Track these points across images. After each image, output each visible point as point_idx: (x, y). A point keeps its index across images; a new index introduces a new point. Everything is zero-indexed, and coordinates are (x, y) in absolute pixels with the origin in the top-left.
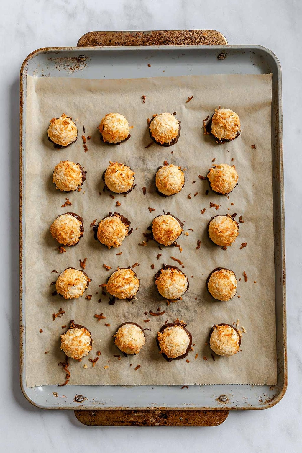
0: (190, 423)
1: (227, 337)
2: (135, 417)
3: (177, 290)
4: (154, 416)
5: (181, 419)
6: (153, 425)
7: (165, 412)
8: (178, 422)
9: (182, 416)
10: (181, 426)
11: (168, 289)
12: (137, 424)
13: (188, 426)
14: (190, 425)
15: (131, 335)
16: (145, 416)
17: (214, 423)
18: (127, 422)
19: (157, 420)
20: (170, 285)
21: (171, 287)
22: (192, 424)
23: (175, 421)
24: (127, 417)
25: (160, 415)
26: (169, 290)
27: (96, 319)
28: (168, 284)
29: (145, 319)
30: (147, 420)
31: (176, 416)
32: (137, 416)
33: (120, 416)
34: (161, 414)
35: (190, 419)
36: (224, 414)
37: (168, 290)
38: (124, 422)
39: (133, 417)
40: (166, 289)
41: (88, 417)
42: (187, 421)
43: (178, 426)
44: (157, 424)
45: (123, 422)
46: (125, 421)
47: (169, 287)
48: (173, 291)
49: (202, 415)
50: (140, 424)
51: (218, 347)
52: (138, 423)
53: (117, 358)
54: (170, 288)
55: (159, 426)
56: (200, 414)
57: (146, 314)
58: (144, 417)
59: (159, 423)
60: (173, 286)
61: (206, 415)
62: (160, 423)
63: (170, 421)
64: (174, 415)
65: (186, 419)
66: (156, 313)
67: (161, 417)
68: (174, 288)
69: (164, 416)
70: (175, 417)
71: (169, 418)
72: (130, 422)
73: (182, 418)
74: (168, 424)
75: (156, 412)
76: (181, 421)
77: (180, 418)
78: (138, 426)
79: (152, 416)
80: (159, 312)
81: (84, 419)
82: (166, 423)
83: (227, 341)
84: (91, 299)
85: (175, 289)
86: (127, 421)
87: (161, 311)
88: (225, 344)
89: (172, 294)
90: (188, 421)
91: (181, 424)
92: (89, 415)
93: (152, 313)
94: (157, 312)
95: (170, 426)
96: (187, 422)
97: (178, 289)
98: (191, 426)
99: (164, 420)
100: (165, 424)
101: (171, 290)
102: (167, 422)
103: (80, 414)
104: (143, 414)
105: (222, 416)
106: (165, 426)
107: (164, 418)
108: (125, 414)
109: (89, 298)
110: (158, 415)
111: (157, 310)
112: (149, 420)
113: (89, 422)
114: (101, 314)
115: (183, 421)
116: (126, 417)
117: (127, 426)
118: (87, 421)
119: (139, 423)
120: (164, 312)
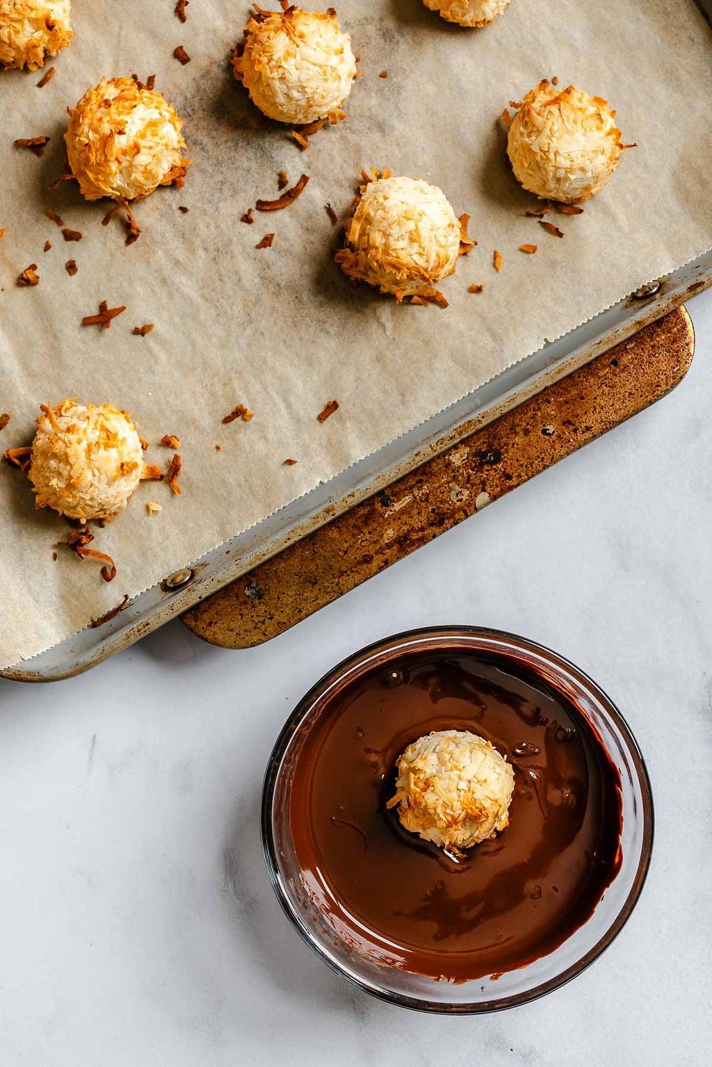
0: (588, 429)
1: (554, 108)
2: (394, 520)
3: (317, 68)
4: (455, 478)
5: (549, 434)
6: (468, 510)
7: (484, 443)
8: (546, 446)
9: (547, 418)
10: (561, 457)
11: (280, 71)
12: (414, 536)
13: (586, 442)
14: (588, 435)
15: (458, 772)
16: (427, 496)
17: (663, 377)
18: (380, 551)
19: (473, 485)
20: (288, 54)
21: (292, 61)
22: (596, 428)
23: (533, 452)
24: (370, 533)
25: (475, 462)
26: (287, 75)
27: (92, 330)
28: (278, 53)
29: (258, 239)
30: (442, 502)
31: (526, 432)
32: (402, 512)
33: (346, 545)
34: (475, 455)
35: (577, 416)
36: (678, 330)
37: (282, 79)
38: (372, 558)
39: (387, 522)
40: (275, 75)
41: (242, 615)
42: (572, 428)
43: (554, 461)
44: (482, 498)
45: (367, 560)
46: (372, 553)
47: (283, 64)
48: (303, 77)
49: (610, 376)
50: (426, 533)
51: (542, 158)
52: (417, 532)
53: (238, 420)
54: (289, 65)
55: (494, 498)
56: (599, 378)
57: (247, 219)
58: (427, 500)
59: (484, 490)
60: (298, 58)
61: (623, 371)
62: (488, 489)
63: (517, 460)
64: (516, 434)
65: (567, 423)
66: (283, 197)
67: (479, 468)
68: (305, 64)
69: (491, 457)
70: (527, 438)
71: (507, 451)
72: (389, 546)
73: (551, 429)
74: (519, 476)
75: (456, 459)
76: (554, 437)
77: (544, 432)
78: (423, 541)
79: (448, 482)
80: (288, 187)
81: (231, 630)
82: (509, 477)
83: (560, 121)
84: (38, 277)
85: (308, 68)
86: (377, 547)
87: (293, 182)
88: (557, 135)
89: (302, 89)
90: (574, 425)
91: (559, 450)
92: (241, 604)
93: (267, 203)
94: (283, 191)
95: (529, 478)
96: (575, 430)
97: (321, 67)
98: (594, 437)
99: (496, 470)
100: (509, 483)
101: (293, 76)
102: (509, 471)
103: (208, 621)
104: (416, 493)
105: (675, 341)
106: (511, 488)
107: (491, 463)
108: (356, 532)
109: (31, 277)
110: (465, 466)
111: (276, 187)
112: (447, 502)
113: (255, 628)
114: (103, 307)
115: (559, 437)
116: (368, 536)
117: (387, 563)
118: (245, 631)
119: (422, 529)
120: (304, 179)
